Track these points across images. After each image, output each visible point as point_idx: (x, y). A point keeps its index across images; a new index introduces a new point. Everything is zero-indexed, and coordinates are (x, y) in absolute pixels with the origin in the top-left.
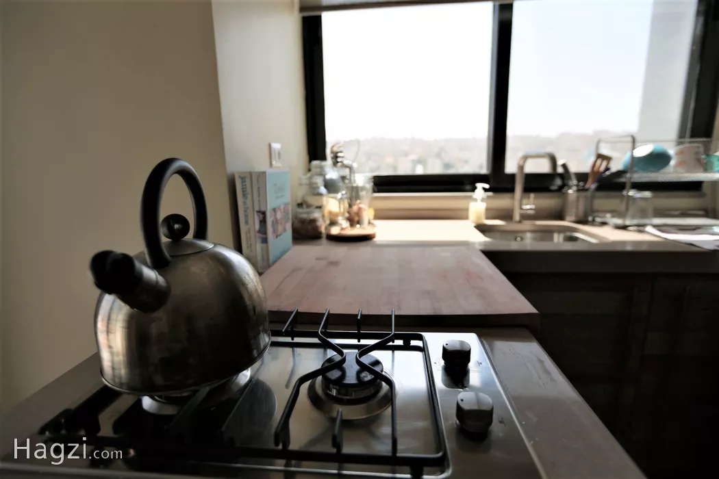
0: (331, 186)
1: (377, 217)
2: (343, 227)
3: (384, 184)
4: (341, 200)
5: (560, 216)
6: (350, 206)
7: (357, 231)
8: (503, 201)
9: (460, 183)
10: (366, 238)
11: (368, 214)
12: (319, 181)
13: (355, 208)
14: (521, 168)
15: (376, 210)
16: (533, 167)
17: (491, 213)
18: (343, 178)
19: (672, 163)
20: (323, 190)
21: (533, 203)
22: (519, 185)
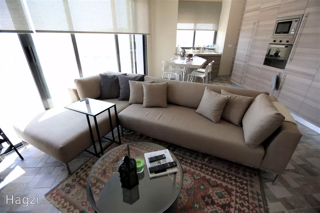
5: (200, 52)
16: (196, 47)
19: (209, 47)
21: (197, 51)
22: (196, 49)
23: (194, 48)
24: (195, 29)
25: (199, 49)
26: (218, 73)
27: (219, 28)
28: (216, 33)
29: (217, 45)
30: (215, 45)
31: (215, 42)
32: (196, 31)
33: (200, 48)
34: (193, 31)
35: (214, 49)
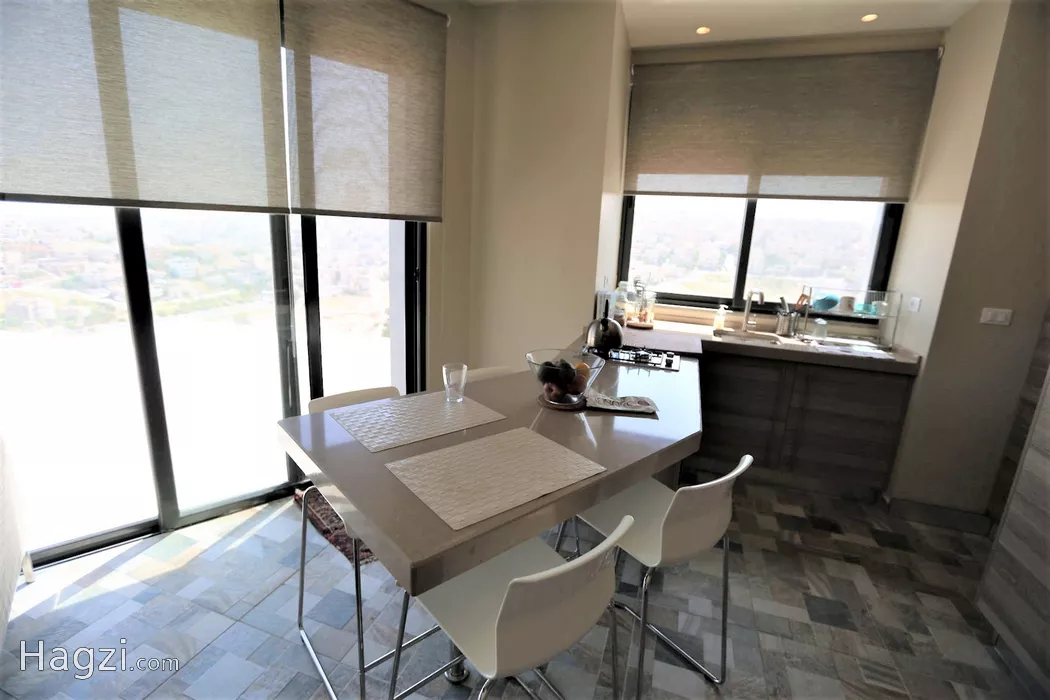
0: (630, 296)
1: (655, 319)
2: (635, 321)
3: (664, 298)
4: (636, 306)
5: (774, 332)
6: (641, 310)
7: (643, 324)
8: (740, 317)
9: (712, 303)
10: (649, 328)
11: (650, 316)
12: (625, 295)
13: (643, 312)
14: (750, 298)
15: (656, 314)
16: (756, 298)
17: (728, 323)
18: (638, 292)
19: (838, 305)
20: (626, 300)
21: (755, 320)
22: (747, 308)
23: (736, 304)
24: (752, 192)
25: (770, 313)
26: (886, 477)
27: (915, 188)
28: (894, 218)
29: (896, 298)
30: (882, 298)
31: (881, 280)
32: (761, 203)
33: (781, 305)
34: (743, 203)
35: (874, 322)
